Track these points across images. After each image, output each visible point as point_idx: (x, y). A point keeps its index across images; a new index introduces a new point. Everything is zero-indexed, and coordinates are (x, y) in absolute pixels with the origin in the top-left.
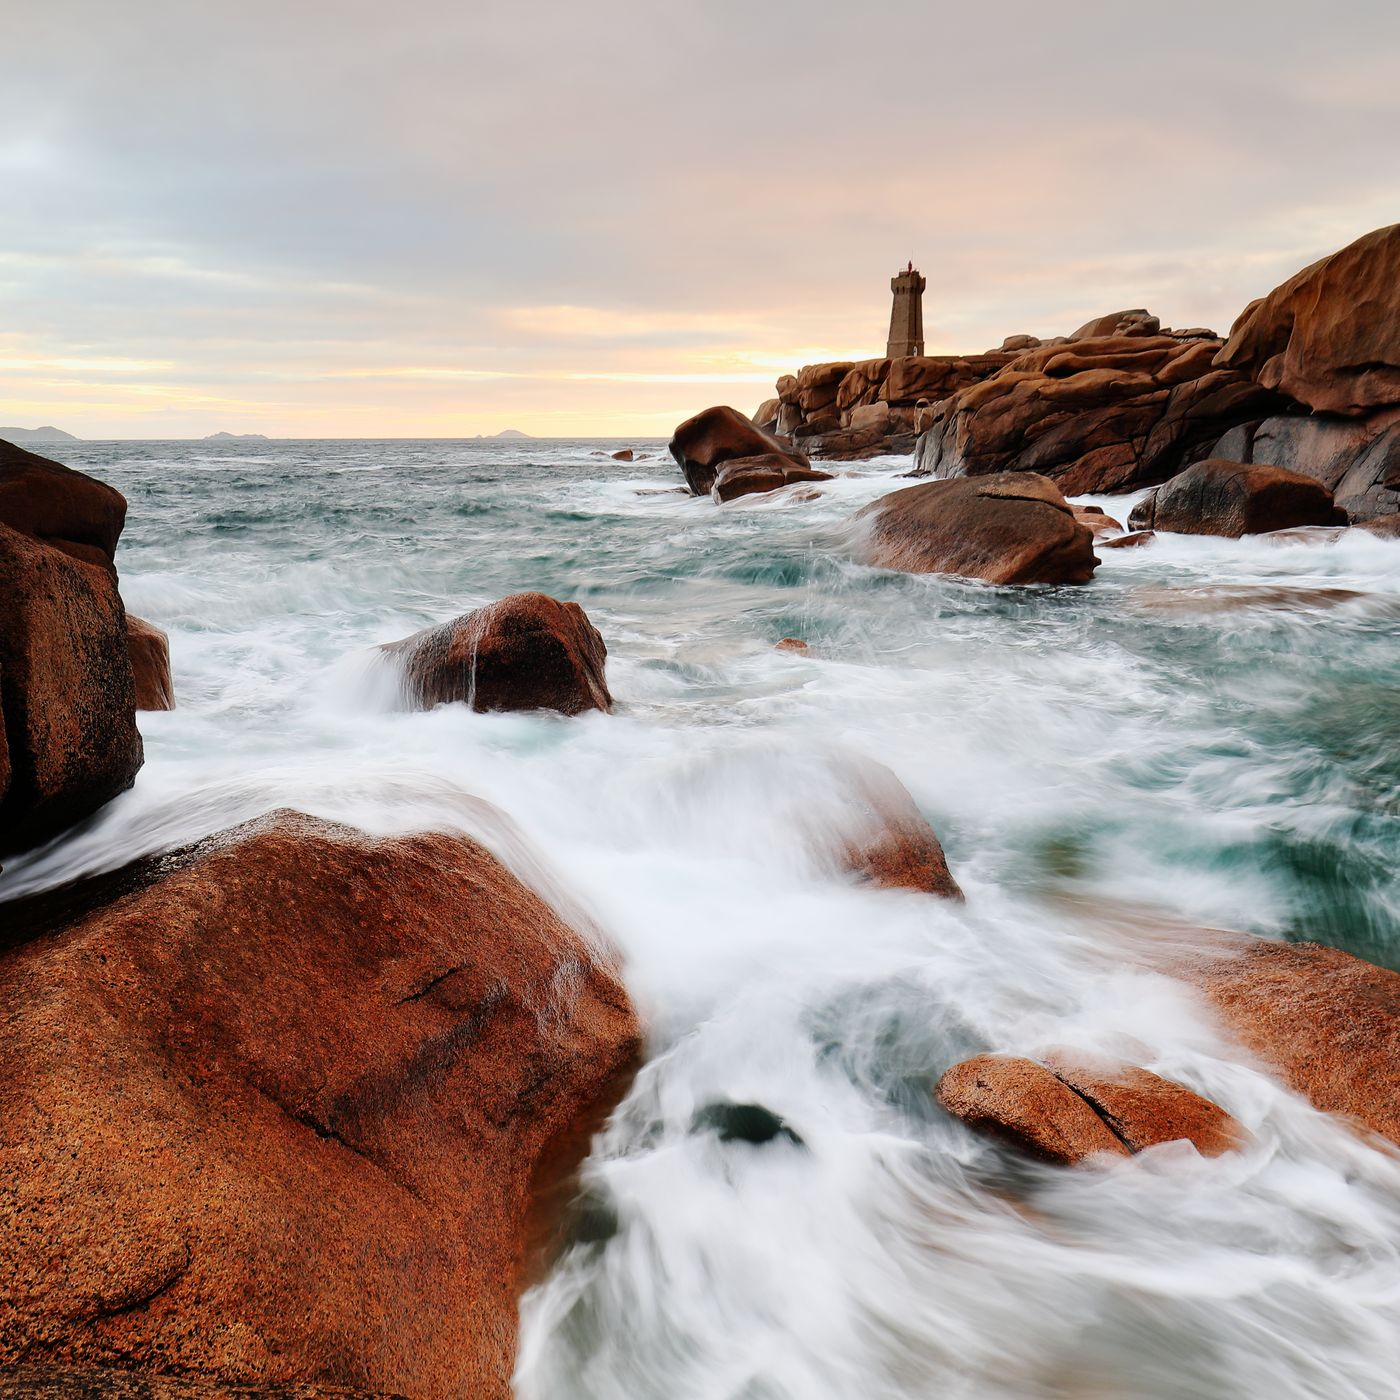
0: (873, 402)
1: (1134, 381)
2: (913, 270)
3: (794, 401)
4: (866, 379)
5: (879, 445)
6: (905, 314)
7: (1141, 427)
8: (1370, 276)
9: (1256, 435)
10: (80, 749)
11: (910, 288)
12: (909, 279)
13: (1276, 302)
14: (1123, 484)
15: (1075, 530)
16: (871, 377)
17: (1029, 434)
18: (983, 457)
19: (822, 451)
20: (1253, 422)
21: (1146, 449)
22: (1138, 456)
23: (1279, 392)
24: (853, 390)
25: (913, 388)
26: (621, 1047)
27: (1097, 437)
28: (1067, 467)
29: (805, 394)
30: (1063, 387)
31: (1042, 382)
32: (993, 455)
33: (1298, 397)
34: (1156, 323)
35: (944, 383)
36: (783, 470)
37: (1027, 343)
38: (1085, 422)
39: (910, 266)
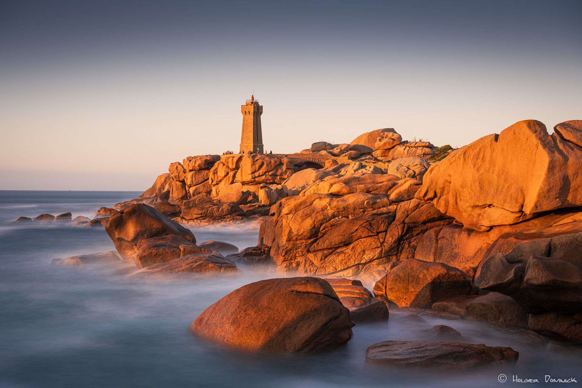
0: (232, 182)
2: (255, 101)
3: (181, 179)
4: (228, 167)
6: (251, 128)
7: (382, 228)
8: (483, 159)
9: (439, 237)
11: (253, 112)
12: (252, 106)
14: (376, 259)
15: (340, 311)
16: (230, 166)
17: (323, 230)
18: (298, 242)
19: (201, 217)
20: (437, 229)
21: (386, 240)
22: (382, 244)
23: (448, 215)
24: (219, 174)
25: (257, 174)
27: (359, 233)
28: (344, 249)
29: (189, 175)
30: (340, 203)
31: (328, 200)
32: (303, 241)
33: (457, 219)
34: (400, 137)
35: (276, 171)
36: (180, 247)
39: (253, 97)
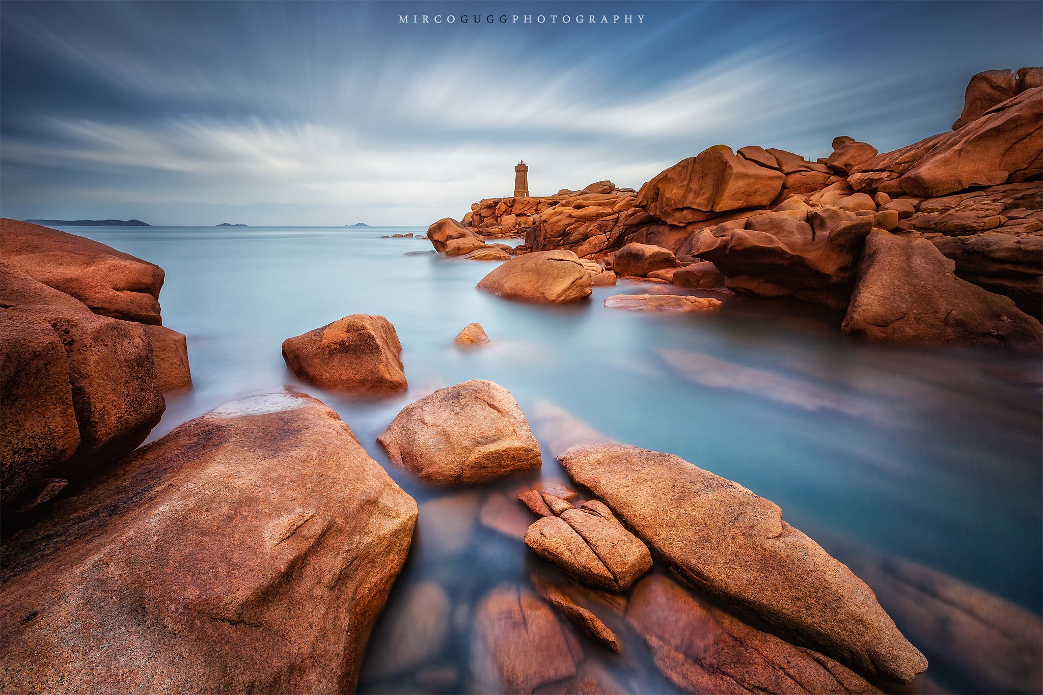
0: (510, 214)
1: (605, 211)
2: (523, 163)
3: (479, 214)
4: (507, 205)
5: (512, 232)
6: (521, 180)
7: (609, 229)
9: (649, 233)
10: (124, 414)
11: (522, 170)
12: (521, 166)
13: (653, 184)
14: (603, 250)
15: (584, 273)
16: (509, 204)
17: (568, 231)
18: (551, 239)
20: (647, 227)
21: (611, 237)
22: (608, 239)
23: (656, 216)
24: (502, 209)
25: (525, 209)
26: (391, 536)
27: (593, 232)
28: (583, 243)
29: (483, 210)
30: (580, 213)
31: (572, 211)
32: (555, 238)
33: (662, 219)
34: (614, 186)
35: (537, 207)
36: (474, 244)
37: (567, 192)
38: (589, 226)
39: (522, 161)
